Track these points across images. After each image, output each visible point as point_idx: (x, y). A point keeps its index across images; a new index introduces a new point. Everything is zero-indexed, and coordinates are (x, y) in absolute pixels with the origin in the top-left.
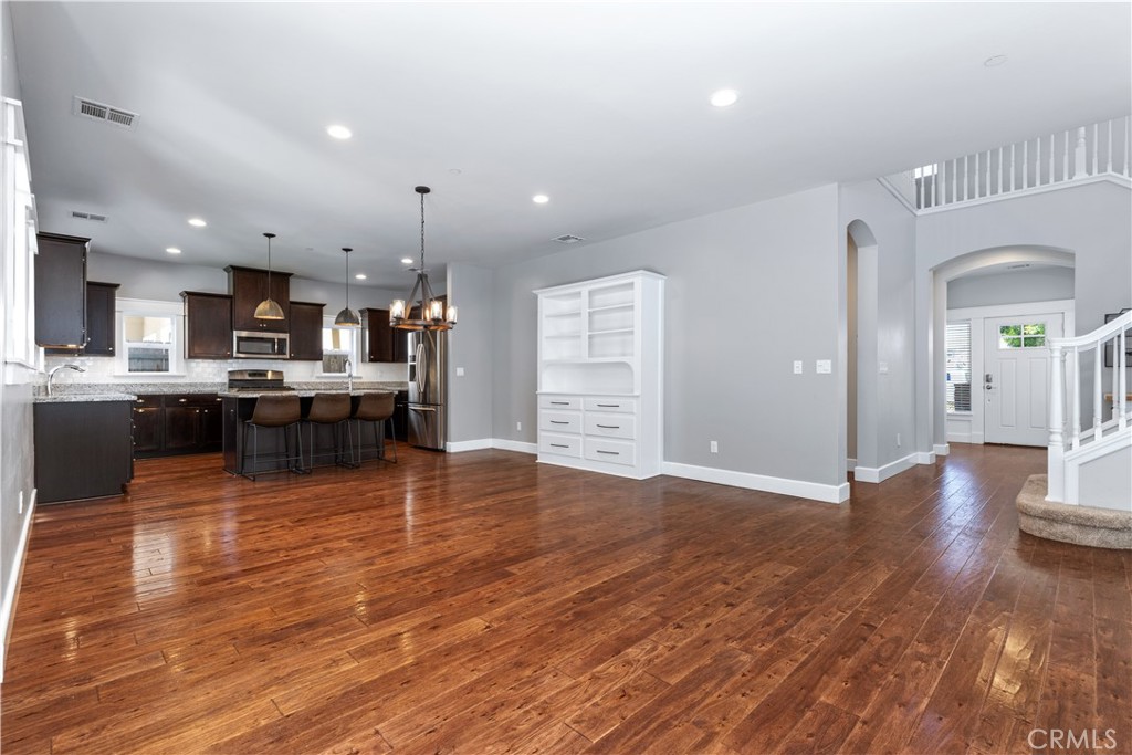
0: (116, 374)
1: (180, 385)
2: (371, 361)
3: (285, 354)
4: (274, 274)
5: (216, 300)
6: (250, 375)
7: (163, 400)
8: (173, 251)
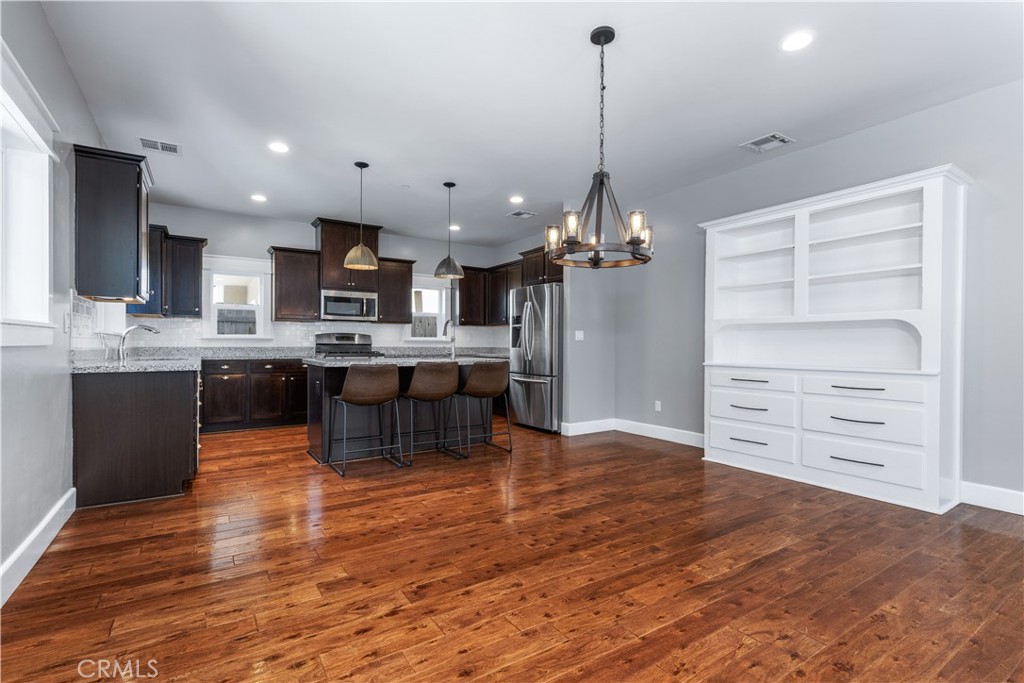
0: (204, 337)
1: (267, 349)
2: (462, 324)
3: (373, 316)
4: (366, 227)
5: (304, 256)
6: (337, 339)
7: (248, 365)
8: (259, 198)
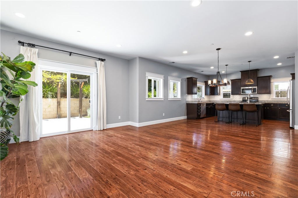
0: (220, 98)
3: (256, 92)
5: (237, 80)
